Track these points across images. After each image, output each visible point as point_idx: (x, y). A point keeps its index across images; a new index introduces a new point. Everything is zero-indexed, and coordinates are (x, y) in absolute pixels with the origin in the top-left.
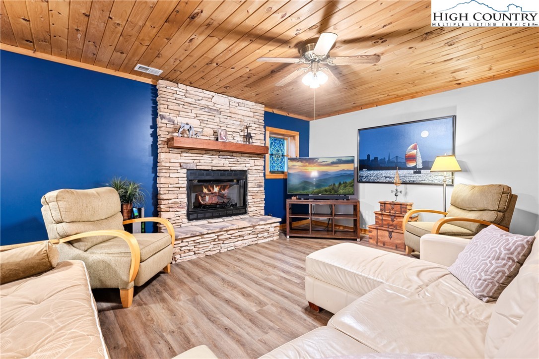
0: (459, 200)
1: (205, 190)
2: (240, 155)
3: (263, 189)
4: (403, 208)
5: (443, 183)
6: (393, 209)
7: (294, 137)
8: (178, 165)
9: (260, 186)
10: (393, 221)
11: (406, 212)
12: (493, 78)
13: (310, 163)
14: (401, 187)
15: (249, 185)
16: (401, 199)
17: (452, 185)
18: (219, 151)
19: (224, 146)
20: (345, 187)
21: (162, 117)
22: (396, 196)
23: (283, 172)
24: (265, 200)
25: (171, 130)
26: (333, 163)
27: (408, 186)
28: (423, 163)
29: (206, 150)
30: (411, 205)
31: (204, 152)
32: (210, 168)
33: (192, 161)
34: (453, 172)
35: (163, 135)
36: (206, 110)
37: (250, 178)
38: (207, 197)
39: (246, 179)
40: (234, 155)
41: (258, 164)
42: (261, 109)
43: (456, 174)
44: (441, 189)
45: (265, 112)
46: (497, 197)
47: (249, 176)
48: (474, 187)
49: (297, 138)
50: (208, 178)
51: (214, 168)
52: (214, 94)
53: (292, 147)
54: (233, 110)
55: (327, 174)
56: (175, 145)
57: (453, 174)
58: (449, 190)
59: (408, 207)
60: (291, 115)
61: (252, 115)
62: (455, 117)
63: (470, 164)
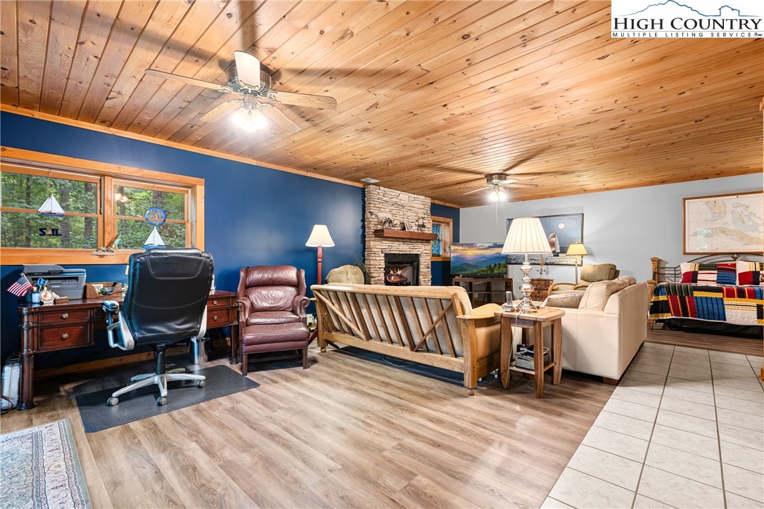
0: (586, 275)
1: (392, 272)
2: (415, 241)
3: (430, 270)
4: (547, 283)
5: (574, 263)
6: (539, 284)
7: (448, 223)
8: (380, 250)
9: (428, 268)
10: (539, 293)
11: (549, 286)
12: (608, 189)
13: (469, 248)
14: (544, 267)
15: (421, 267)
16: (544, 277)
17: (581, 265)
18: (403, 239)
19: (411, 235)
20: (500, 267)
21: (371, 213)
22: (541, 274)
23: (439, 256)
24: (432, 279)
25: (376, 223)
26: (490, 247)
27: (549, 266)
28: (561, 248)
29: (396, 238)
30: (552, 281)
31: (394, 240)
32: (398, 252)
33: (387, 247)
34: (582, 256)
35: (372, 226)
36: (396, 206)
37: (422, 260)
38: (393, 277)
39: (419, 262)
40: (412, 241)
41: (427, 248)
42: (428, 201)
43: (584, 256)
44: (574, 268)
45: (432, 203)
46: (608, 271)
47: (421, 259)
48: (595, 266)
49: (451, 224)
50: (395, 260)
51: (401, 253)
52: (400, 192)
53: (446, 233)
54: (412, 204)
55: (484, 257)
56: (385, 235)
57: (582, 257)
58: (580, 269)
59: (551, 282)
60: (447, 204)
61: (423, 207)
62: (583, 214)
63: (594, 250)
